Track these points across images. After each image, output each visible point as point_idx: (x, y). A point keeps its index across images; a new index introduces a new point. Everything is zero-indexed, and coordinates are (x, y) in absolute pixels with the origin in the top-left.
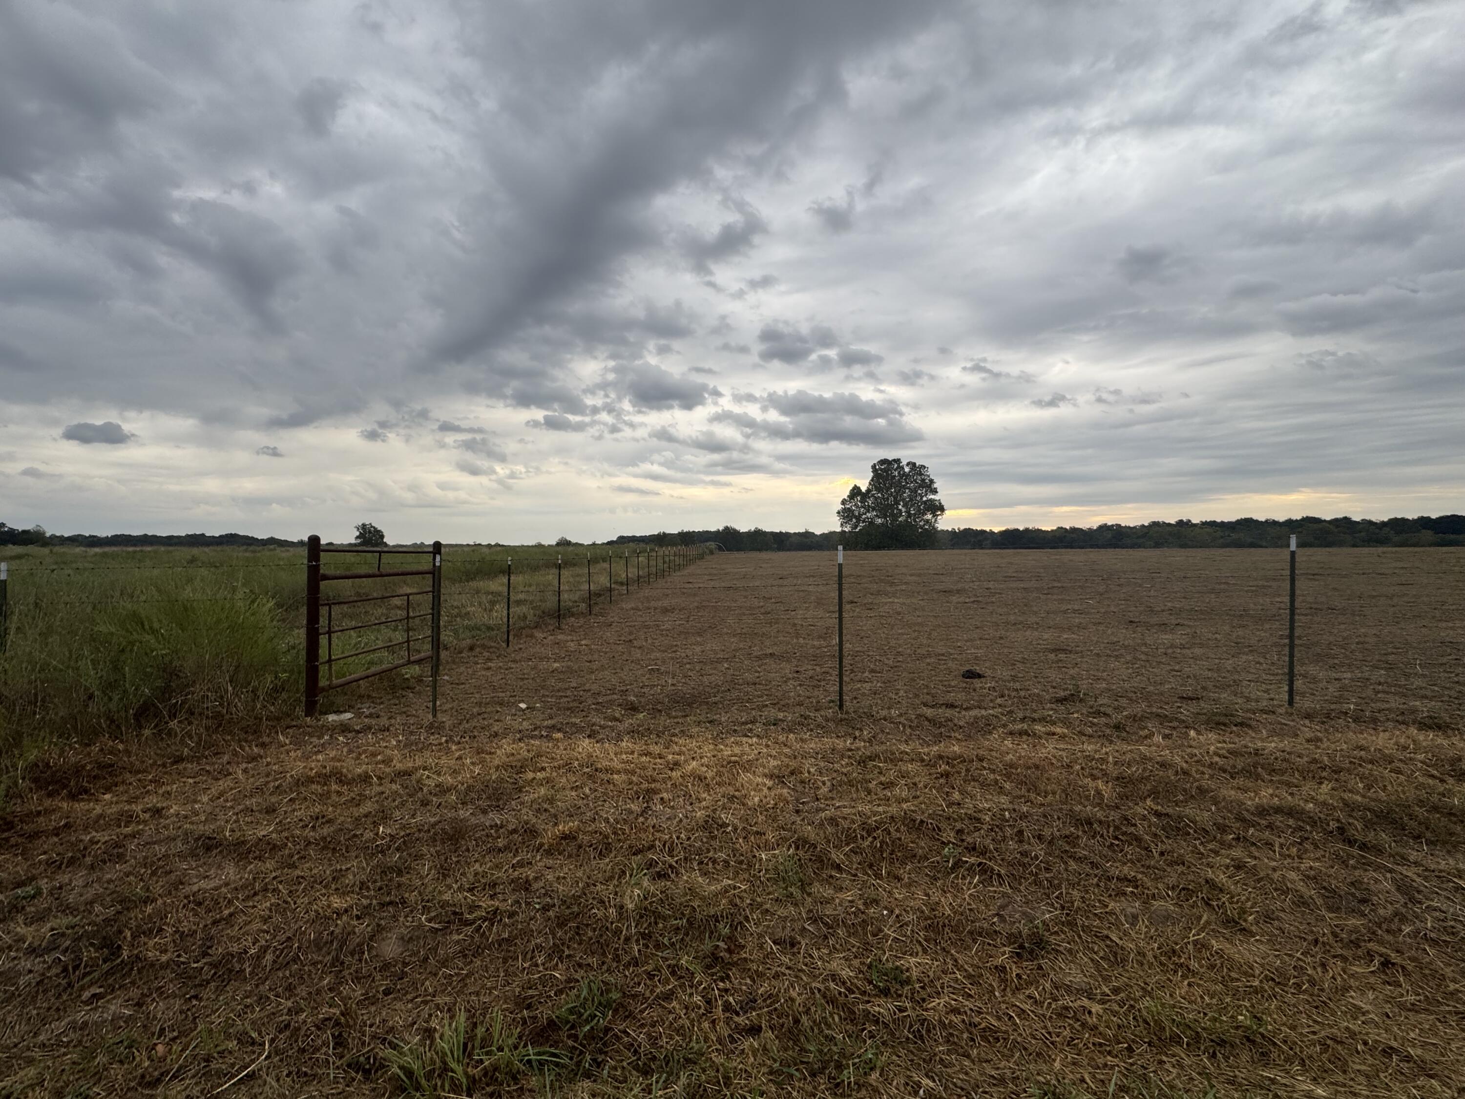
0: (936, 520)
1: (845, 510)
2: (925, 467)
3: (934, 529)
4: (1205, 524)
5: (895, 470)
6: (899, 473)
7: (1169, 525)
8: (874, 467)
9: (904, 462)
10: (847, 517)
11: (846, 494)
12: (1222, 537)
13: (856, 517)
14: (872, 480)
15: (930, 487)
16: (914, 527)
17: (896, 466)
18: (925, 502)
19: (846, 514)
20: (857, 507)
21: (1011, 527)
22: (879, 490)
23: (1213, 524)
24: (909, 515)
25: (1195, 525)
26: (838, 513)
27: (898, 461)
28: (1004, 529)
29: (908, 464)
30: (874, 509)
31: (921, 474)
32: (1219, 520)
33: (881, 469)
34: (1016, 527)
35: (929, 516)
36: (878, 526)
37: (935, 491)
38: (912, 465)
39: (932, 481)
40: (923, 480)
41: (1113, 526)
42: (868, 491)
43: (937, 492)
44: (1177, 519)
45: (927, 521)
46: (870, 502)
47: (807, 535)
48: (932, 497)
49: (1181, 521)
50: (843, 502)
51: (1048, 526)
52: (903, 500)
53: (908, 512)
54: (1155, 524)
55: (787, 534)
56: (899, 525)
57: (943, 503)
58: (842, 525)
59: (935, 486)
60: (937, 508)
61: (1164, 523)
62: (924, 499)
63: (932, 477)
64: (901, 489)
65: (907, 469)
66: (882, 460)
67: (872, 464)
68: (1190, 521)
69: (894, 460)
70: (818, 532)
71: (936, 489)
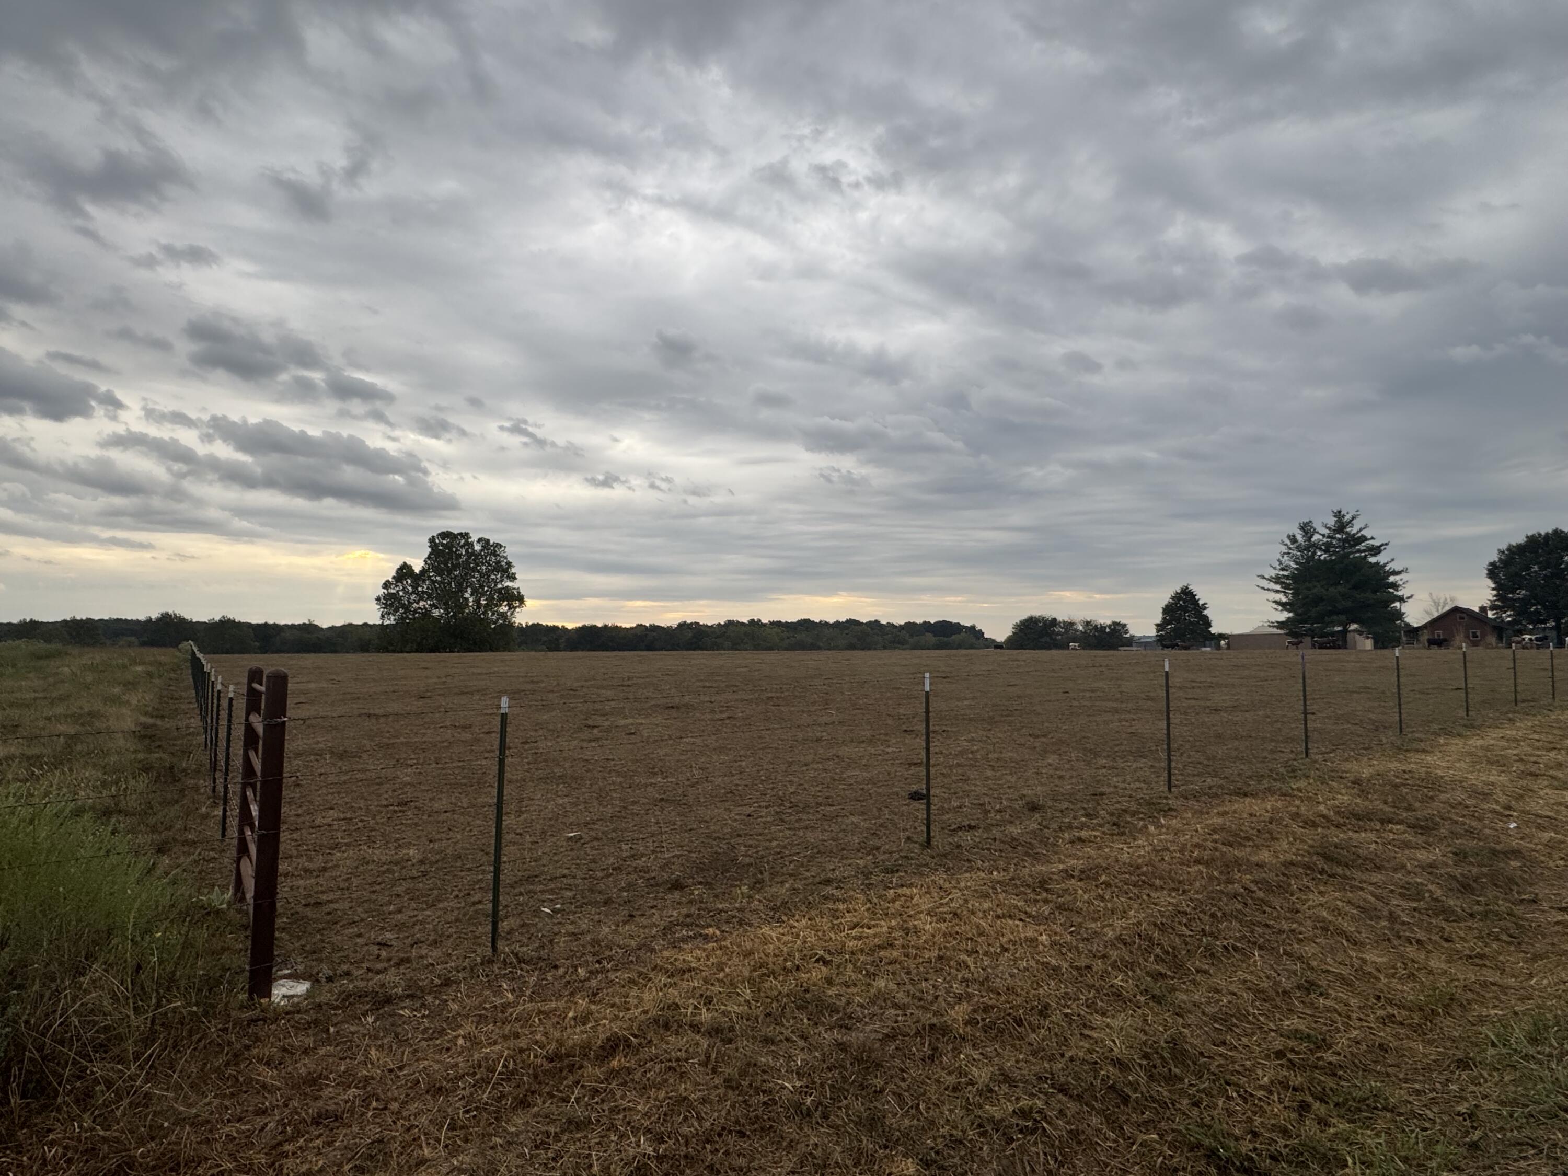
0: (512, 614)
1: (388, 597)
2: (501, 546)
3: (511, 625)
4: (772, 623)
5: (462, 547)
6: (467, 551)
7: (742, 624)
8: (432, 540)
9: (474, 538)
10: (391, 605)
11: (390, 574)
12: (788, 638)
13: (403, 606)
14: (429, 558)
15: (506, 570)
16: (486, 622)
17: (463, 541)
18: (499, 591)
19: (389, 601)
20: (406, 593)
21: (588, 623)
22: (439, 572)
23: (779, 624)
24: (479, 605)
25: (765, 625)
26: (378, 599)
27: (465, 536)
28: (580, 625)
29: (479, 540)
30: (430, 597)
31: (495, 555)
32: (784, 621)
33: (443, 545)
34: (594, 623)
35: (504, 609)
36: (437, 620)
37: (513, 578)
38: (485, 542)
39: (509, 565)
40: (498, 562)
41: (692, 624)
42: (423, 571)
43: (515, 578)
44: (749, 619)
45: (503, 615)
46: (422, 588)
47: (309, 628)
48: (508, 583)
49: (753, 620)
50: (386, 585)
51: (627, 623)
52: (471, 585)
53: (477, 602)
54: (730, 623)
55: (276, 627)
56: (465, 619)
57: (522, 592)
58: (383, 616)
59: (513, 570)
60: (514, 598)
61: (738, 622)
62: (499, 586)
63: (510, 559)
64: (468, 570)
65: (477, 547)
66: (443, 533)
67: (430, 536)
68: (760, 620)
69: (461, 534)
70: (325, 624)
71: (514, 574)
